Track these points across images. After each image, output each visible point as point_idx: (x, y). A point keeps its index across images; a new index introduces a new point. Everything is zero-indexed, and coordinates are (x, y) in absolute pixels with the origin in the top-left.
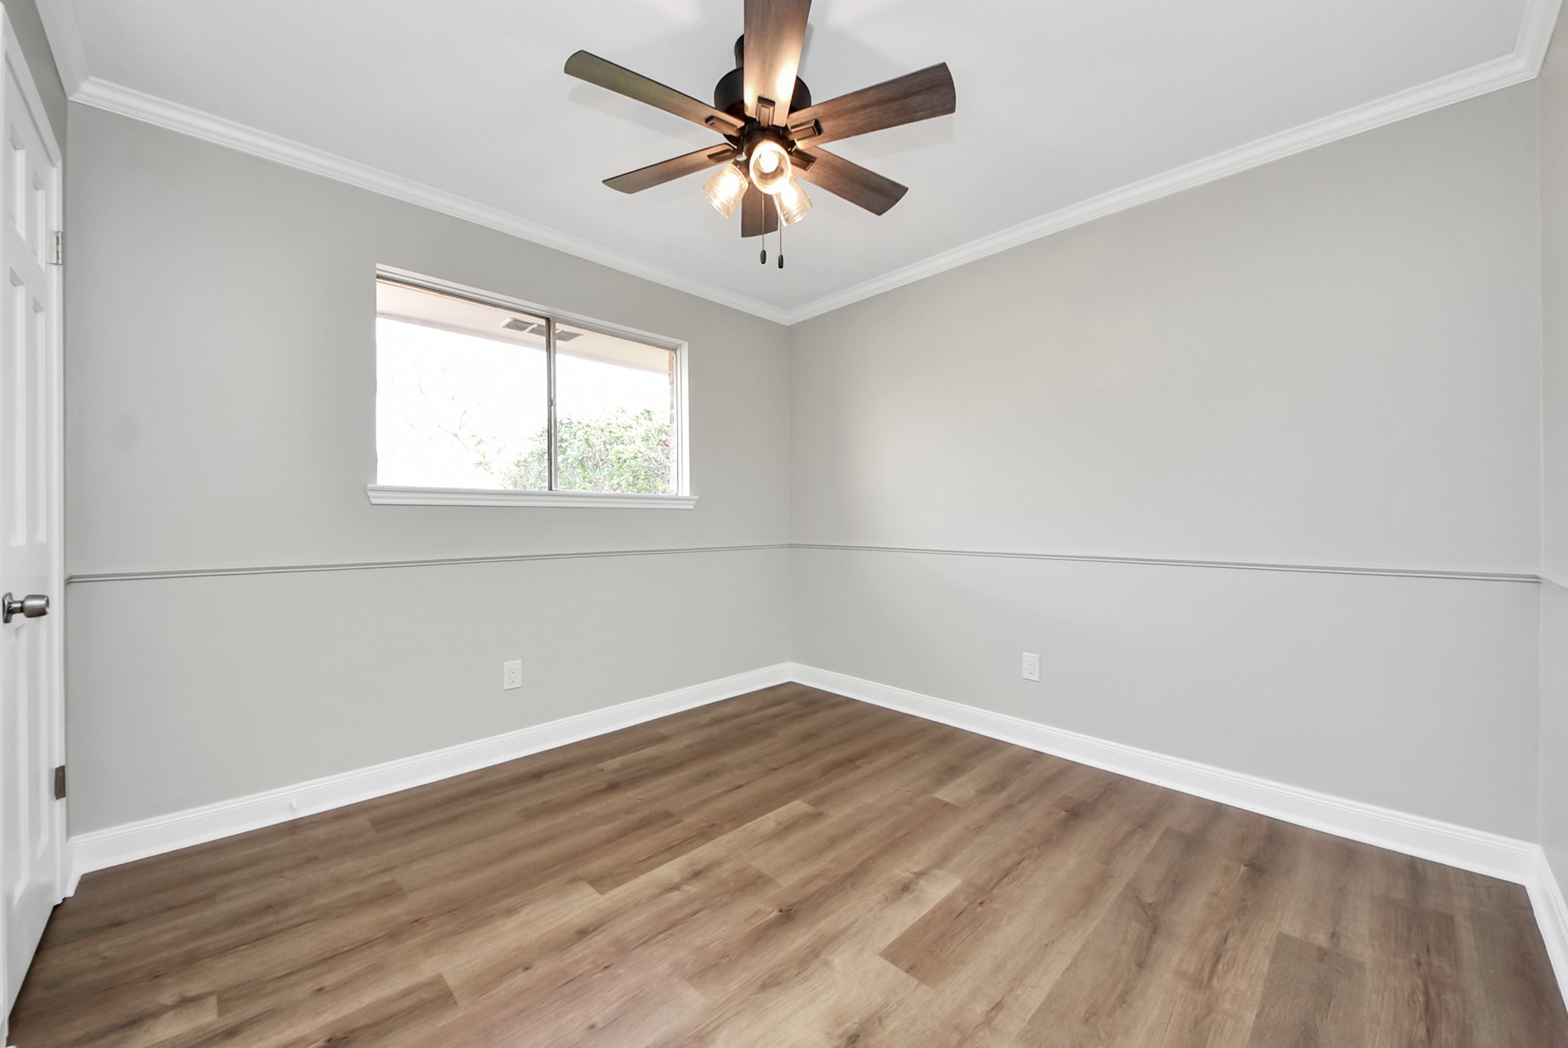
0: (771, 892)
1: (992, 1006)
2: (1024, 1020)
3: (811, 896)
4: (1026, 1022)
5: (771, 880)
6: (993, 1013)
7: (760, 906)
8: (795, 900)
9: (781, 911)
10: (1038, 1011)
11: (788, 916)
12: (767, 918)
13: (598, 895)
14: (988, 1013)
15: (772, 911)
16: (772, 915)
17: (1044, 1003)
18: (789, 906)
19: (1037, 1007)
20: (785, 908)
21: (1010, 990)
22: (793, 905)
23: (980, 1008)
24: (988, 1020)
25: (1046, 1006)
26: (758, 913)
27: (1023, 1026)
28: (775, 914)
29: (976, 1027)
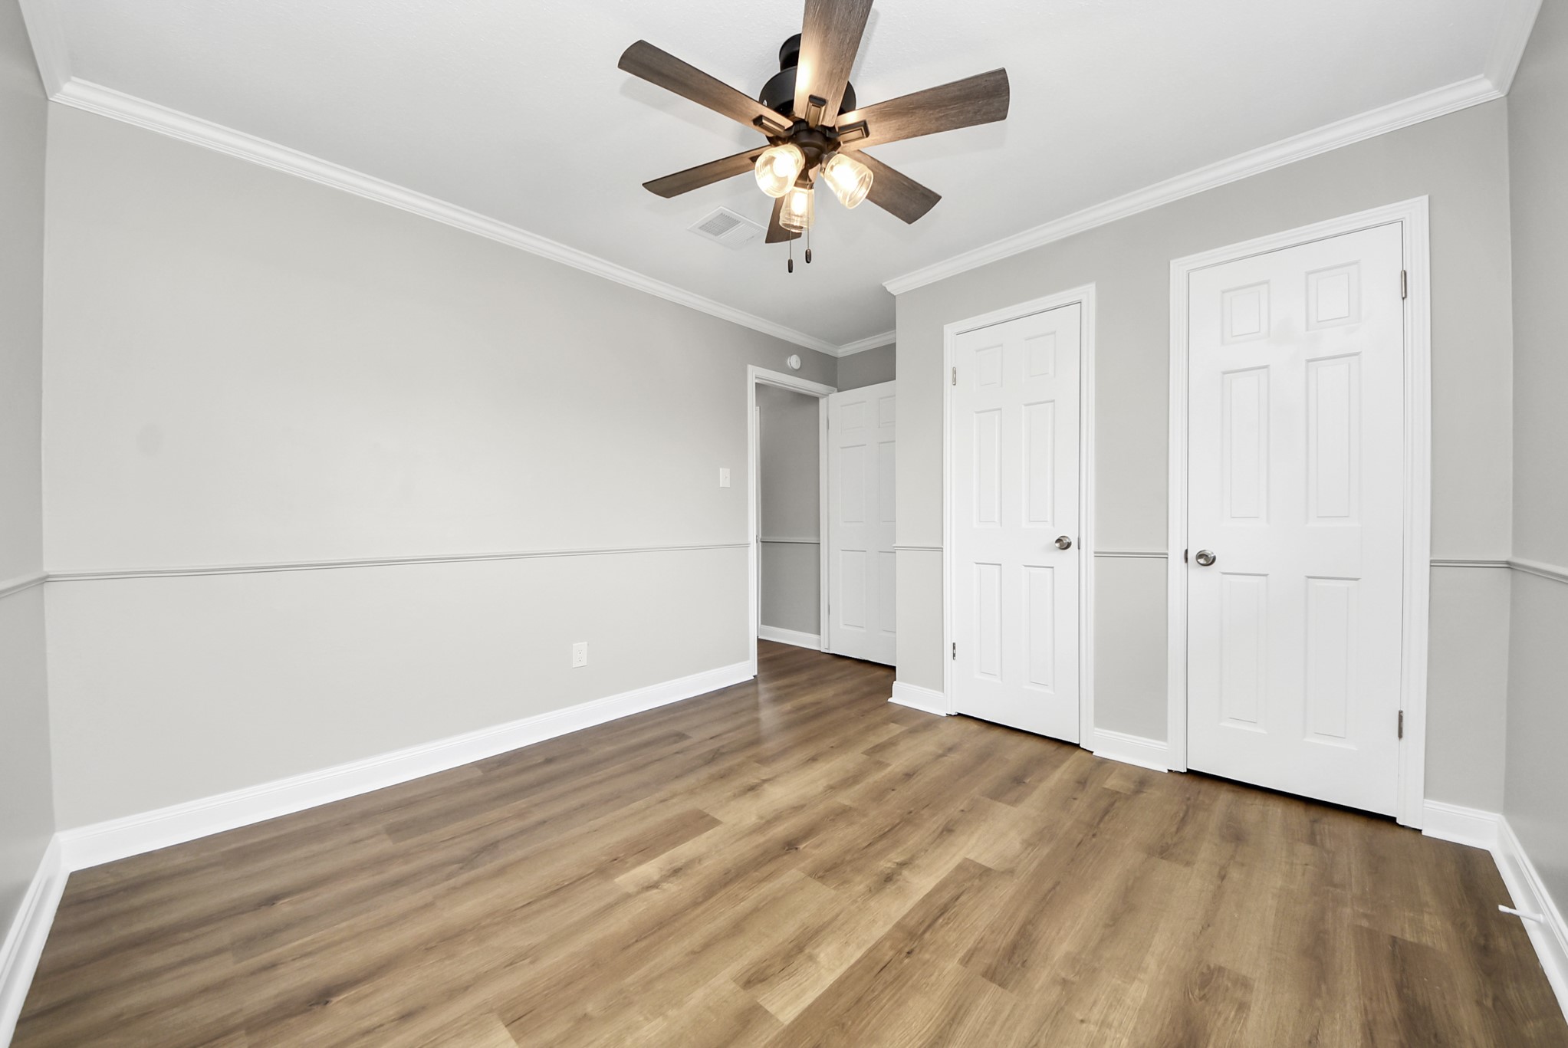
0: (807, 864)
3: (769, 861)
5: (810, 875)
7: (816, 852)
8: (785, 858)
9: (797, 849)
11: (790, 845)
12: (808, 843)
13: (971, 856)
15: (804, 848)
16: (804, 845)
18: (789, 853)
20: (794, 851)
22: (786, 854)
26: (818, 846)
28: (801, 847)
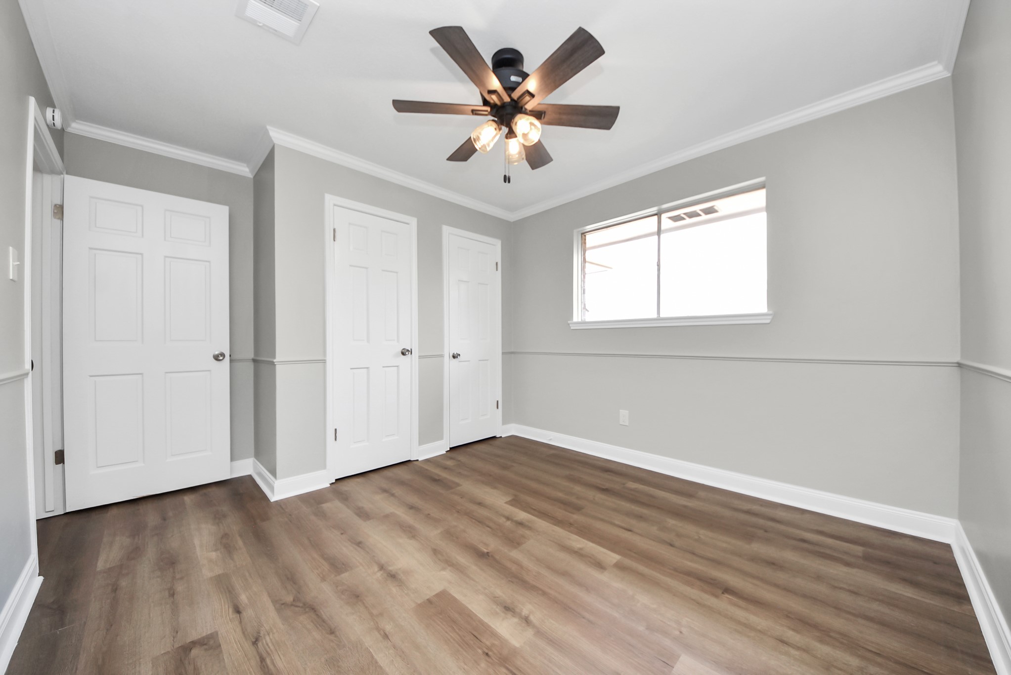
1: (388, 634)
2: (370, 647)
4: (368, 647)
6: (382, 633)
10: (372, 657)
14: (384, 631)
17: (376, 662)
19: (375, 656)
21: (394, 647)
23: (388, 627)
24: (378, 629)
25: (374, 663)
27: (366, 644)
29: (377, 623)
